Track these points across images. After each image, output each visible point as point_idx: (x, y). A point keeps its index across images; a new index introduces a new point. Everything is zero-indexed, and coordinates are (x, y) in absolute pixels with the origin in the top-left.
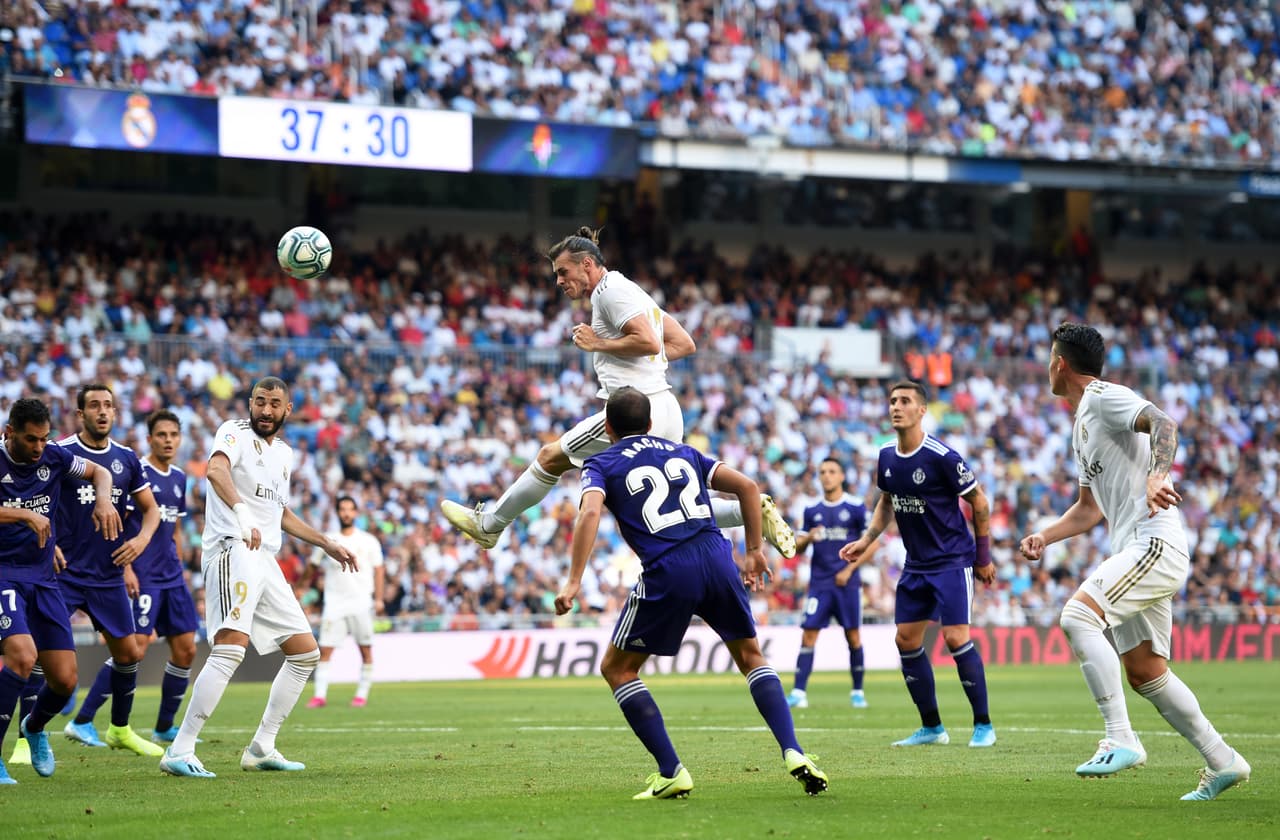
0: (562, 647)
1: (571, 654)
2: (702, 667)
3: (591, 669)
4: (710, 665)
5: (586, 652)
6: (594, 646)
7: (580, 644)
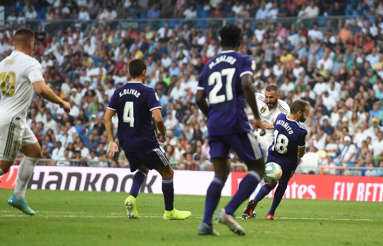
0: (42, 175)
1: (47, 178)
2: (118, 190)
3: (58, 187)
4: (123, 188)
5: (55, 178)
6: (60, 175)
7: (51, 174)
